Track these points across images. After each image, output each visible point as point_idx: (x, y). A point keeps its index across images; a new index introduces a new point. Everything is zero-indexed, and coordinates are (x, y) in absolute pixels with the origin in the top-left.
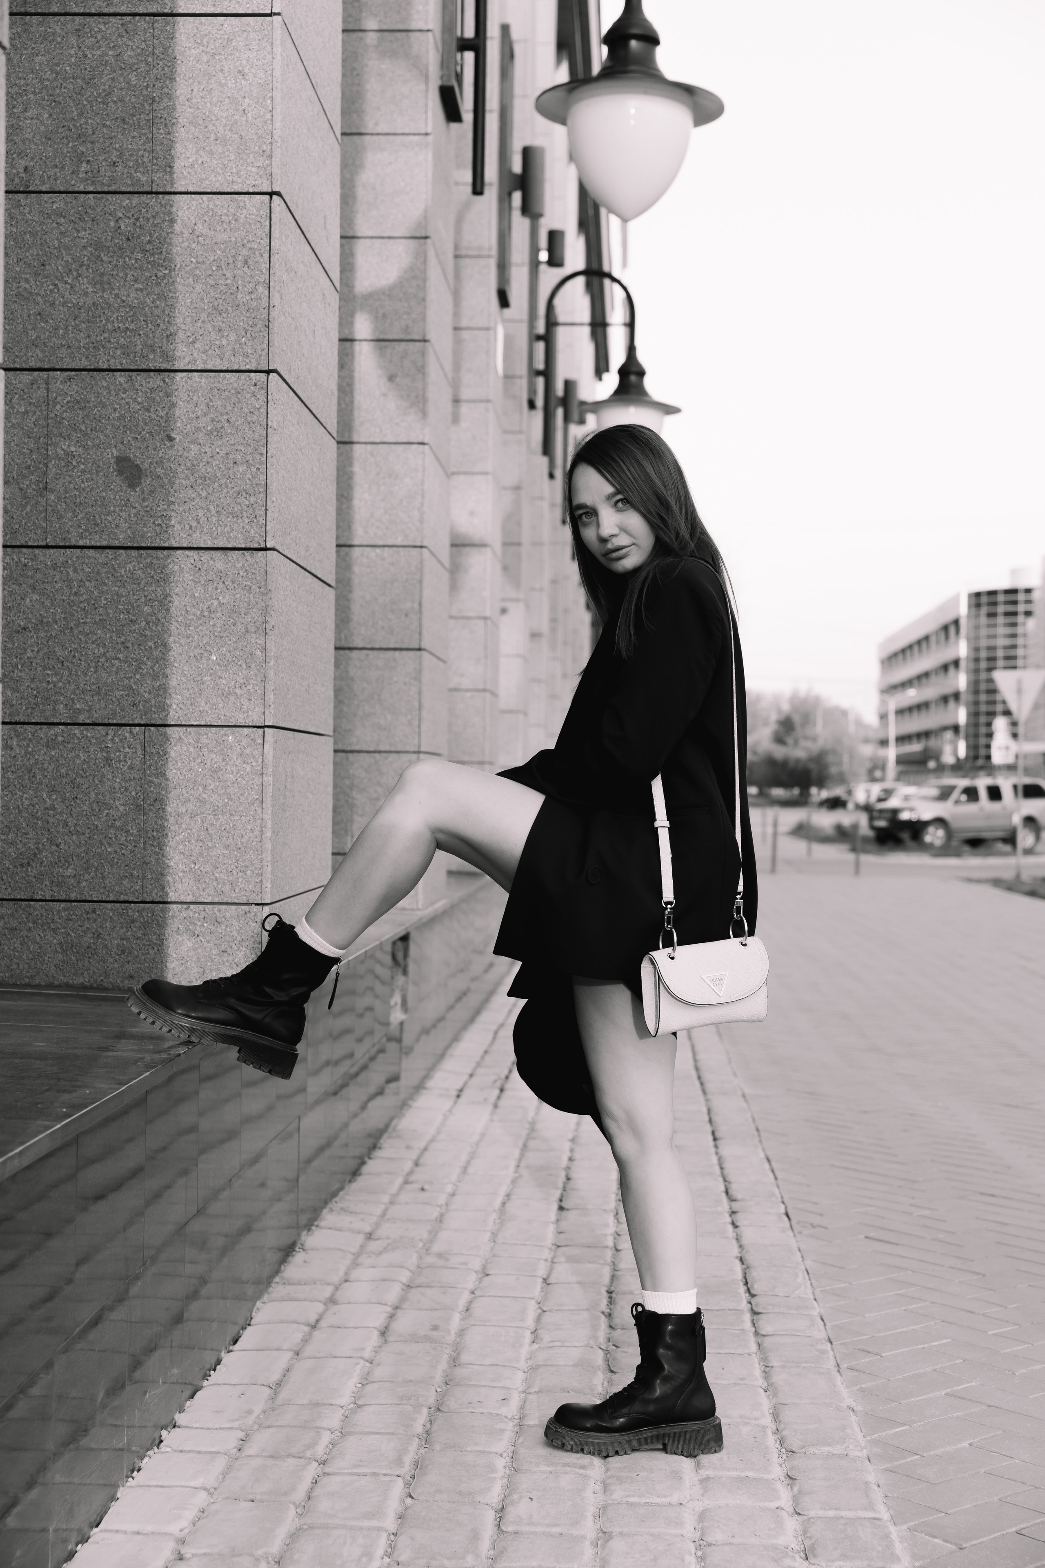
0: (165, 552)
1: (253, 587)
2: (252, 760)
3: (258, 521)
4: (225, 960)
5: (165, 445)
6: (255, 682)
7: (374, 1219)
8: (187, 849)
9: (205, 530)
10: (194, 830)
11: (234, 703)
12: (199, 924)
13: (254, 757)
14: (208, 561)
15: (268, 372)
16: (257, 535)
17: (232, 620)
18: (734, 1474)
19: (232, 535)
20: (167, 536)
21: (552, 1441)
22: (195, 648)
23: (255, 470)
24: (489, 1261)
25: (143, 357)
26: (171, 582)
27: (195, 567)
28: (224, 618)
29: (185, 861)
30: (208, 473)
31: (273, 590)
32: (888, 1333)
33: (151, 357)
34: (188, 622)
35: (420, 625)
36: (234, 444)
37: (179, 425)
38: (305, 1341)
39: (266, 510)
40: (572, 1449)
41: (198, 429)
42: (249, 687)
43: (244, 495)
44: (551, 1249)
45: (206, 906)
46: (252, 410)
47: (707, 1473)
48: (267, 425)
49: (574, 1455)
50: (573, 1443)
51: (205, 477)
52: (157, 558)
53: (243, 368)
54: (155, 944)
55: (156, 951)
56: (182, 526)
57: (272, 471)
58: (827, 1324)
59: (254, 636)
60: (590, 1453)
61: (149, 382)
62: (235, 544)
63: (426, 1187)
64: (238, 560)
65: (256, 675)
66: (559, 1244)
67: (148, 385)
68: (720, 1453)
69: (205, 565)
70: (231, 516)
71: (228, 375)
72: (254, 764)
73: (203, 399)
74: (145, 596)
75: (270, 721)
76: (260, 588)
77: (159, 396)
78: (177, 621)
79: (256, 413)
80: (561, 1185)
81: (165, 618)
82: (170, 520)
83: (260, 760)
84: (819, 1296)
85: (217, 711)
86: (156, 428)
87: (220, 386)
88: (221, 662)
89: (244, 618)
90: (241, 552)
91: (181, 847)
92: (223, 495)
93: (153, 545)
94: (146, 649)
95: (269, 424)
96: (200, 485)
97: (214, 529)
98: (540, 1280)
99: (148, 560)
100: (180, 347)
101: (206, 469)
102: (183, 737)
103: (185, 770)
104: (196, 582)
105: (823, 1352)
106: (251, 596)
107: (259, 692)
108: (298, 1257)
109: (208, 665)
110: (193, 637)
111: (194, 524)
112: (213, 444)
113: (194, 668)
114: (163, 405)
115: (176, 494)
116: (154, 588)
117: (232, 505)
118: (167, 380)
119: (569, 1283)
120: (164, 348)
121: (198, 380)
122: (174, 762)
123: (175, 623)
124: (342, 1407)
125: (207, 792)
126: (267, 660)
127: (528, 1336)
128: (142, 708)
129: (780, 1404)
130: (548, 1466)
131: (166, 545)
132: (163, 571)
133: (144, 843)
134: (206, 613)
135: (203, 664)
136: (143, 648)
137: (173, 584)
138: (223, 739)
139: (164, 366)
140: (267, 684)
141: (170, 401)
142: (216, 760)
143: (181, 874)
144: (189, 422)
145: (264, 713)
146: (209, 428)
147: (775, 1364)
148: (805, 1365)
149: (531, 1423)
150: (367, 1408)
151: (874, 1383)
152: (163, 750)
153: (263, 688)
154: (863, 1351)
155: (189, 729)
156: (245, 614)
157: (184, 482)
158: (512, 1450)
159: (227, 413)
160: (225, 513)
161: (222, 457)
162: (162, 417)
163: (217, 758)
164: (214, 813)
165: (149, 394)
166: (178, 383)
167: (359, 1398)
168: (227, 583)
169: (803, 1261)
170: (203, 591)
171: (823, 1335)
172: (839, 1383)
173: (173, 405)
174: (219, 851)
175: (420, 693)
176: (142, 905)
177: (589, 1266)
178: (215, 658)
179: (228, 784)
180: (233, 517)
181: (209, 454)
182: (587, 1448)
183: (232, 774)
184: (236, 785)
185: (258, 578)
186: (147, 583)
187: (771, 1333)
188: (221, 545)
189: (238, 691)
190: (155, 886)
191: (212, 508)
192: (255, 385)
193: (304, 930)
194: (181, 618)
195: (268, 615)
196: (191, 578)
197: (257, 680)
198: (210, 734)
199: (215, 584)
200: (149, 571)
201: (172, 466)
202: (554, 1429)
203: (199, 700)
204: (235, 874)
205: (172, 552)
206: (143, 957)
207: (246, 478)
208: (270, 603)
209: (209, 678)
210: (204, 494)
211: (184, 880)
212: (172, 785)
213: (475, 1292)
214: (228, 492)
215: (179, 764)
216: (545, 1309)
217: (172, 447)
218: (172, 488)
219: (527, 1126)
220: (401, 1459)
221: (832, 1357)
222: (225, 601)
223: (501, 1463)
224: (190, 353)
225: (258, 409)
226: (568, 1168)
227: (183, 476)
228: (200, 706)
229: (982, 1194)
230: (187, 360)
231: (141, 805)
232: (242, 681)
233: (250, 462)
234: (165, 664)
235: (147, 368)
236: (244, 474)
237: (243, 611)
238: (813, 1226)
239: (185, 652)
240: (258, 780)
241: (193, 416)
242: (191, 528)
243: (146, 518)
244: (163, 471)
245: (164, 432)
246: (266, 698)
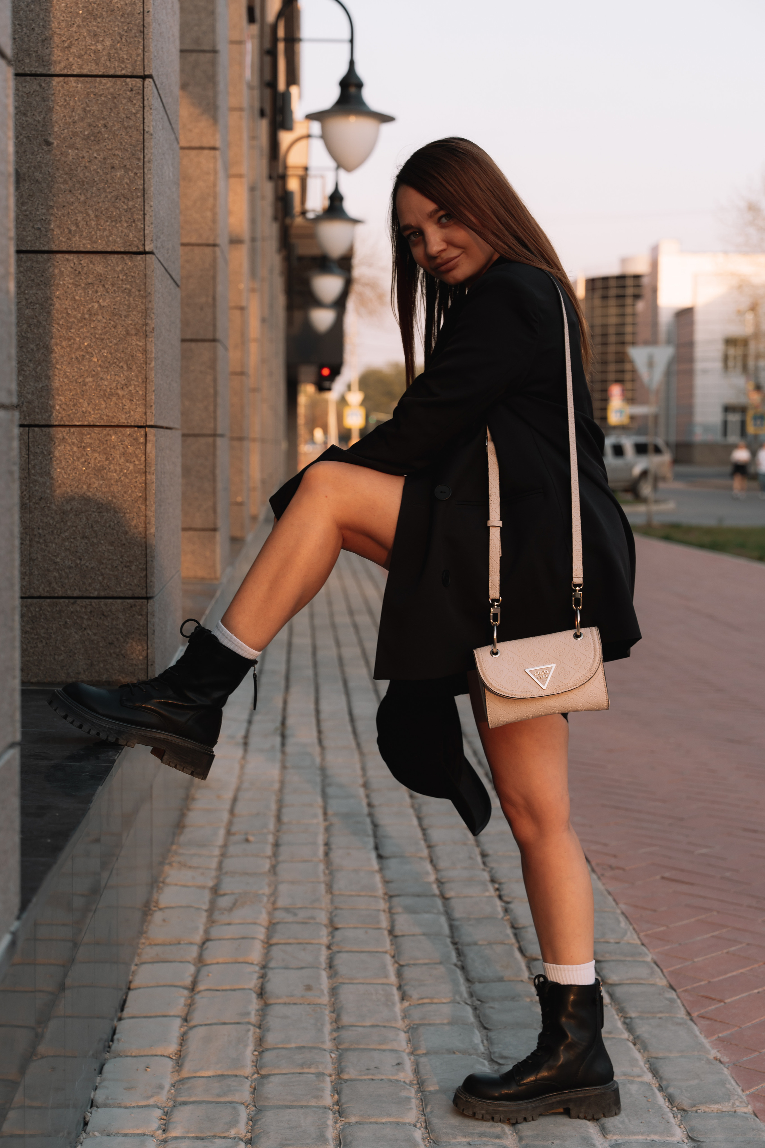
0: (45, 256)
1: (133, 290)
2: (135, 459)
3: (137, 225)
4: (112, 651)
5: (43, 149)
6: (136, 383)
7: (213, 873)
8: (73, 545)
9: (84, 234)
10: (79, 527)
11: (116, 404)
12: (86, 617)
13: (137, 456)
14: (88, 264)
15: (144, 77)
16: (135, 239)
17: (112, 323)
18: (640, 1138)
19: (111, 239)
20: (46, 240)
21: (463, 1110)
22: (76, 350)
23: (132, 175)
24: (334, 914)
25: (19, 61)
26: (52, 286)
27: (75, 270)
28: (104, 321)
29: (70, 557)
30: (86, 178)
31: (152, 293)
32: (721, 978)
33: (27, 61)
34: (69, 325)
35: (214, 319)
36: (111, 150)
37: (56, 129)
38: (190, 1005)
39: (144, 214)
40: (483, 1118)
41: (75, 134)
42: (130, 388)
43: (123, 199)
44: (384, 899)
45: (93, 600)
46: (129, 115)
47: (615, 1137)
48: (144, 130)
49: (485, 1123)
50: (484, 1112)
51: (83, 182)
52: (37, 261)
53: (119, 73)
54: (43, 637)
55: (44, 644)
56: (62, 230)
57: (149, 176)
58: (665, 971)
59: (134, 338)
60: (500, 1121)
61: (25, 87)
62: (114, 248)
63: (251, 838)
64: (117, 264)
65: (137, 376)
66: (391, 893)
67: (24, 90)
68: (620, 1115)
69: (85, 269)
70: (109, 221)
71: (104, 80)
72: (137, 463)
73: (80, 104)
74: (26, 299)
75: (151, 421)
76: (139, 291)
77: (36, 101)
78: (58, 324)
79: (133, 118)
80: (370, 832)
81: (46, 321)
82: (49, 223)
83: (143, 459)
84: (646, 941)
85: (100, 411)
86: (34, 133)
87: (97, 91)
88: (102, 364)
89: (124, 320)
90: (120, 256)
91: (67, 544)
92: (102, 200)
93: (33, 249)
94: (28, 352)
95: (146, 129)
96: (78, 190)
97: (93, 233)
98: (386, 933)
99: (29, 264)
100: (56, 51)
101: (84, 174)
102: (67, 437)
103: (69, 469)
104: (76, 286)
105: (672, 1001)
106: (131, 299)
107: (141, 393)
108: (158, 917)
109: (89, 367)
110: (75, 340)
111: (73, 228)
112: (90, 149)
113: (76, 370)
114: (40, 110)
115: (55, 199)
116: (35, 291)
117: (110, 210)
118: (43, 85)
119: (414, 935)
120: (39, 52)
121: (74, 85)
122: (58, 462)
123: (56, 326)
124: (247, 1078)
125: (91, 490)
126: (148, 362)
127: (396, 996)
128: (25, 409)
129: (652, 1058)
130: (465, 1136)
131: (46, 248)
132: (44, 274)
133: (31, 540)
134: (87, 316)
135: (85, 366)
136: (25, 350)
137: (53, 288)
138: (106, 439)
139: (40, 70)
140: (148, 386)
141: (47, 106)
142: (99, 459)
143: (67, 571)
144: (66, 126)
145: (145, 413)
146: (86, 133)
147: (633, 1015)
148: (660, 1015)
149: (431, 1088)
150: (272, 1079)
151: (729, 1032)
152: (46, 450)
153: (144, 389)
154: (707, 997)
155: (72, 430)
156: (125, 317)
157: (62, 186)
158: (423, 1120)
159: (103, 118)
160: (103, 217)
161: (100, 161)
162: (39, 122)
163: (101, 458)
164: (99, 511)
165: (25, 99)
166: (54, 88)
167: (261, 1068)
168: (107, 286)
169: (617, 904)
170: (83, 294)
171: (663, 982)
172: (698, 1033)
173: (50, 110)
174: (104, 547)
175: (215, 380)
176: (29, 600)
177: (426, 916)
178: (96, 360)
179: (112, 482)
180: (112, 221)
181: (87, 159)
182: (497, 1117)
183: (116, 472)
184: (119, 483)
185: (138, 281)
186: (27, 287)
187: (618, 982)
188: (100, 248)
189: (121, 393)
190: (42, 582)
191: (90, 212)
192: (132, 90)
193: (221, 632)
194: (62, 320)
195: (148, 317)
196: (71, 281)
197: (138, 381)
198: (93, 434)
199: (95, 288)
200: (30, 275)
201: (50, 170)
202: (464, 1099)
203: (81, 401)
204: (120, 569)
205: (51, 255)
206: (31, 651)
207: (124, 183)
208: (150, 306)
209: (91, 379)
210: (82, 198)
211: (70, 576)
212: (57, 484)
213: (332, 948)
214: (107, 197)
215: (63, 463)
216: (402, 963)
217: (50, 151)
218: (51, 192)
219: (318, 772)
220: (324, 1136)
221: (681, 1005)
222: (105, 304)
223: (418, 1134)
224: (65, 58)
225: (135, 114)
226: (371, 815)
227: (61, 180)
228: (82, 407)
229: (745, 830)
230: (62, 65)
231: (26, 504)
232: (123, 382)
233: (128, 166)
234: (47, 366)
235: (23, 72)
236: (122, 178)
237: (124, 313)
238: (611, 868)
239: (66, 354)
240: (141, 479)
241: (70, 121)
242: (70, 232)
243: (25, 222)
244: (41, 176)
245: (42, 136)
246: (148, 399)
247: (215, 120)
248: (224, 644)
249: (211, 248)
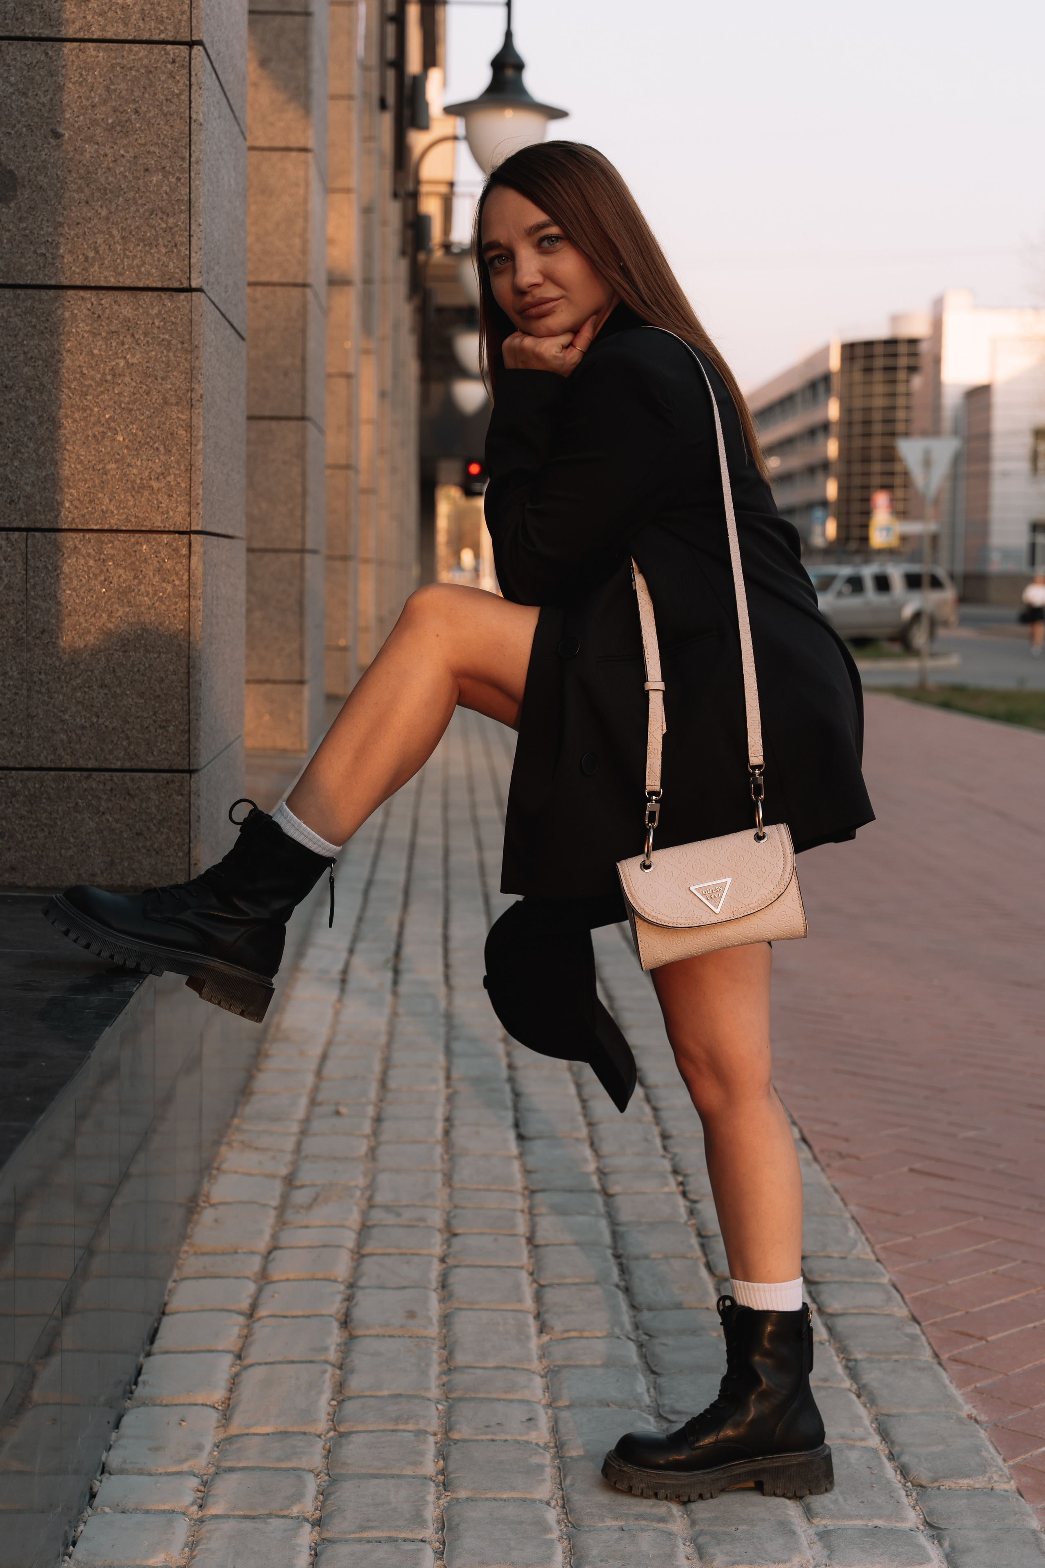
0: (52, 293)
1: (174, 342)
2: (174, 577)
3: (179, 251)
4: (140, 845)
5: (49, 144)
6: (177, 472)
7: (288, 1157)
8: (87, 697)
9: (106, 262)
10: (96, 672)
11: (149, 500)
12: (105, 797)
13: (177, 574)
14: (111, 305)
15: (191, 44)
16: (177, 270)
17: (144, 387)
18: (859, 1523)
19: (143, 269)
20: (53, 270)
21: (615, 1483)
22: (94, 424)
23: (174, 180)
24: (452, 1215)
25: (17, 20)
26: (61, 334)
27: (94, 313)
28: (134, 384)
29: (84, 713)
30: (109, 184)
31: (200, 346)
32: (984, 1307)
33: (28, 19)
34: (84, 389)
35: (304, 387)
36: (145, 145)
37: (68, 116)
38: (247, 1338)
39: (190, 236)
40: (642, 1493)
41: (94, 122)
42: (168, 479)
43: (160, 214)
44: (523, 1195)
45: (114, 774)
46: (169, 97)
47: (824, 1522)
48: (190, 118)
49: (645, 1501)
50: (643, 1485)
51: (105, 189)
52: (40, 300)
53: (156, 38)
54: (45, 825)
55: (46, 833)
56: (75, 256)
57: (197, 182)
58: (906, 1297)
59: (175, 408)
60: (666, 1498)
61: (25, 55)
62: (147, 282)
63: (343, 1110)
64: (152, 304)
65: (178, 462)
66: (533, 1188)
67: (24, 59)
68: (832, 1492)
69: (107, 311)
70: (141, 244)
71: (135, 48)
72: (177, 583)
73: (101, 80)
74: (25, 353)
75: (198, 524)
76: (182, 343)
77: (40, 75)
78: (69, 388)
79: (175, 100)
80: (509, 1103)
81: (52, 383)
82: (57, 247)
83: (186, 577)
84: (883, 1256)
85: (126, 510)
86: (36, 120)
87: (125, 62)
88: (130, 444)
89: (161, 384)
90: (155, 294)
91: (79, 694)
92: (131, 215)
93: (34, 282)
94: (27, 426)
95: (194, 116)
96: (98, 200)
97: (119, 261)
98: (523, 1241)
99: (29, 304)
100: (68, 6)
101: (107, 178)
102: (80, 546)
103: (83, 590)
104: (95, 335)
105: (914, 1337)
106: (171, 354)
107: (183, 485)
108: (207, 1216)
109: (112, 448)
110: (92, 410)
111: (91, 254)
112: (115, 143)
113: (93, 452)
114: (46, 88)
115: (65, 213)
116: (36, 342)
117: (143, 229)
118: (50, 53)
119: (561, 1245)
120: (45, 7)
121: (94, 53)
122: (67, 580)
123: (66, 391)
124: (319, 1436)
125: (113, 620)
126: (194, 442)
127: (532, 1327)
128: (22, 506)
129: (882, 1414)
130: (616, 1519)
131: (53, 282)
132: (50, 318)
133: (29, 689)
134: (109, 377)
135: (105, 447)
136: (22, 424)
137: (62, 337)
138: (134, 549)
139: (46, 33)
140: (193, 475)
141: (55, 82)
142: (124, 577)
143: (79, 732)
144: (82, 111)
145: (190, 514)
146: (110, 121)
147: (859, 1356)
148: (896, 1357)
149: (574, 1453)
150: (354, 1438)
151: (990, 1381)
152: (52, 564)
153: (187, 480)
154: (962, 1333)
155: (87, 536)
156: (163, 379)
157: (76, 196)
158: (560, 1496)
159: (134, 100)
160: (133, 239)
161: (128, 161)
162: (44, 105)
163: (126, 575)
164: (123, 649)
165: (25, 72)
166: (65, 57)
167: (339, 1423)
168: (137, 336)
169: (846, 1204)
170: (104, 347)
171: (903, 1312)
172: (947, 1382)
173: (60, 88)
174: (130, 700)
175: (304, 474)
176: (26, 773)
177: (580, 1218)
178: (121, 439)
179: (143, 609)
180: (145, 245)
181: (110, 158)
182: (662, 1492)
183: (147, 596)
184: (152, 611)
185: (180, 330)
186: (26, 335)
187: (840, 1311)
188: (128, 283)
189: (155, 485)
190: (44, 748)
191: (115, 232)
192: (174, 62)
194: (75, 383)
195: (194, 380)
196: (87, 328)
197: (179, 469)
198: (116, 542)
199: (121, 338)
200: (30, 319)
201: (59, 173)
202: (617, 1467)
203: (100, 495)
204: (153, 731)
205: (60, 292)
206: (29, 843)
207: (162, 191)
208: (197, 364)
209: (114, 466)
210: (104, 212)
211: (83, 739)
212: (66, 612)
213: (447, 1260)
214: (138, 211)
215: (75, 582)
216: (542, 1282)
217: (59, 146)
218: (60, 203)
219: (442, 1021)
220: (421, 1516)
221: (926, 1344)
222: (135, 361)
223: (552, 1515)
224: (81, 15)
225: (178, 95)
226: (511, 1080)
227: (75, 187)
228: (102, 504)
229: (1030, 1106)
230: (77, 25)
231: (23, 638)
232: (159, 470)
233: (168, 168)
234: (53, 447)
235: (22, 34)
236: (159, 185)
237: (160, 374)
238: (841, 1156)
239: (80, 430)
240: (182, 605)
241: (88, 104)
242: (86, 259)
243: (24, 245)
244: (46, 180)
245: (47, 125)
246: (193, 494)
247: (307, 109)
248: (289, 834)
249: (300, 289)
